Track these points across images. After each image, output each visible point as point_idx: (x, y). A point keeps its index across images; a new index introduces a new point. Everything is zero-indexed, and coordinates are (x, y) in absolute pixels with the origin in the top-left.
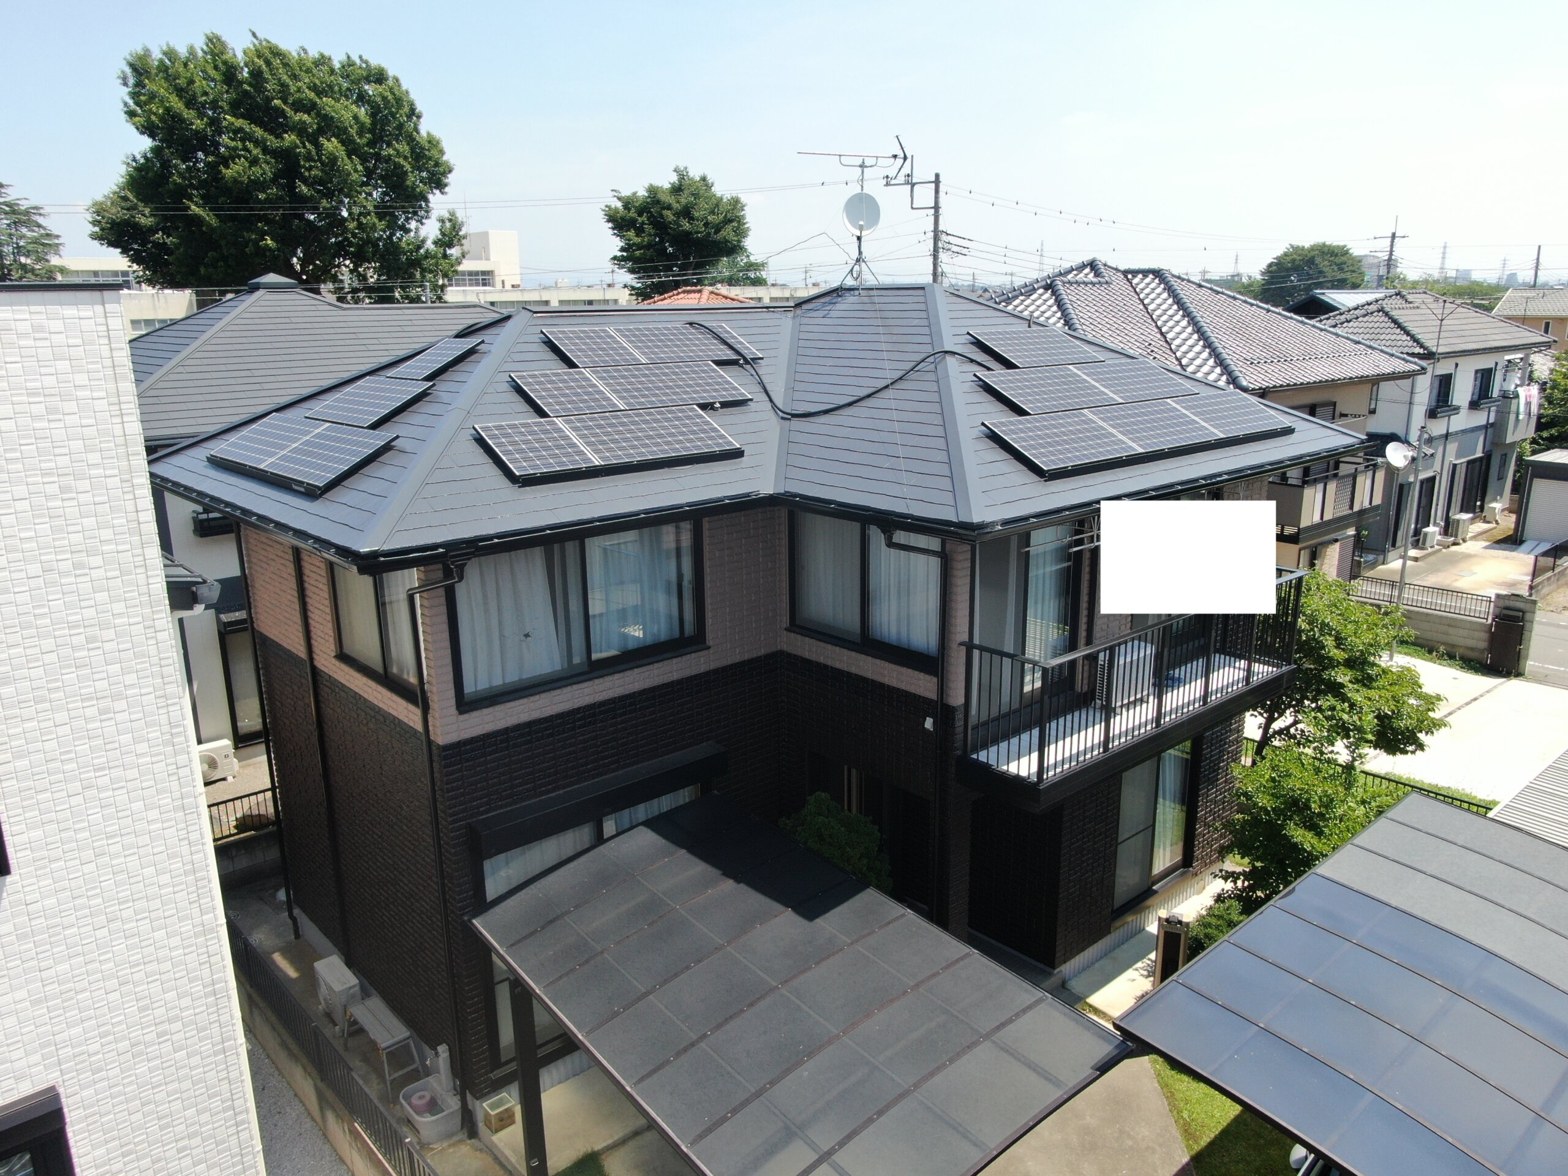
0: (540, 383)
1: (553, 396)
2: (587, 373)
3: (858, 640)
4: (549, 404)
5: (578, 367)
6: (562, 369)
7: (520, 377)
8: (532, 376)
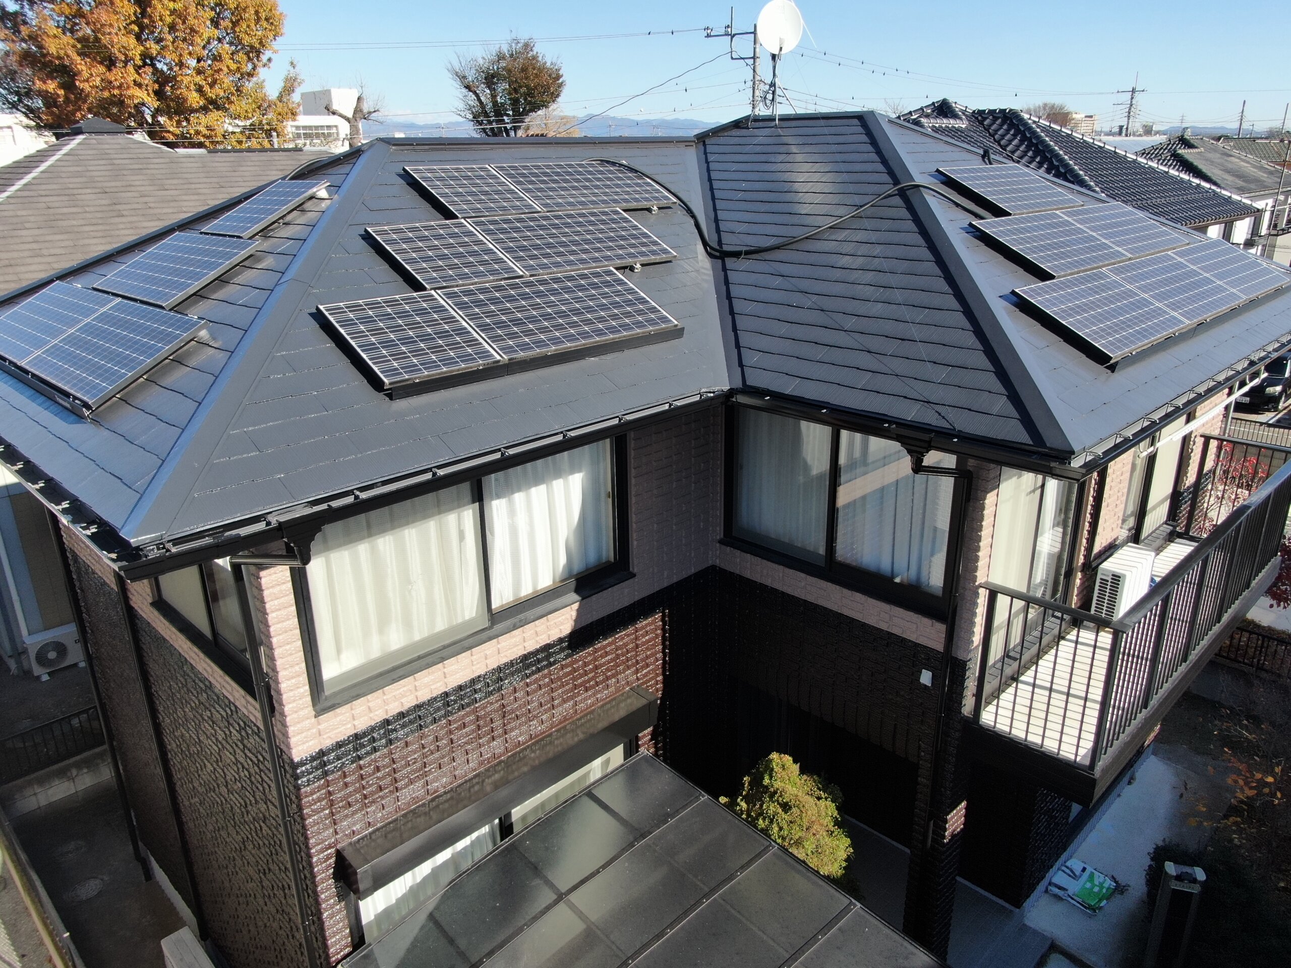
0: (408, 240)
1: (427, 259)
2: (469, 225)
3: (822, 564)
4: (421, 271)
5: (457, 217)
6: (437, 221)
7: (379, 233)
8: (396, 231)
